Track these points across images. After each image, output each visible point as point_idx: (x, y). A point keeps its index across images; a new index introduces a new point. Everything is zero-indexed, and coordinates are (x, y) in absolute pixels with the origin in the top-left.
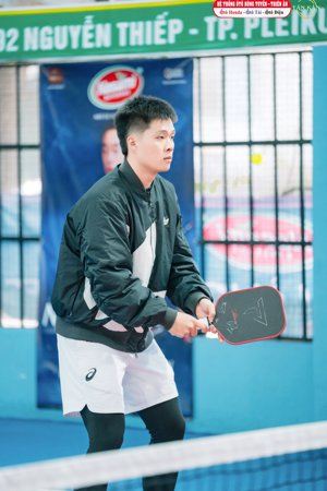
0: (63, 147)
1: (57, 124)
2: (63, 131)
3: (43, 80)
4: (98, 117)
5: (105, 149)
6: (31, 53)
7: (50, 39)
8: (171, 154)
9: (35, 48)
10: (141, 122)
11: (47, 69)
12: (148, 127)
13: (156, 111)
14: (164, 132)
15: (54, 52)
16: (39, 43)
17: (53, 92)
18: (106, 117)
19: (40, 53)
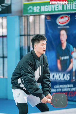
0: (50, 35)
1: (49, 29)
2: (50, 31)
3: (46, 19)
4: (59, 27)
5: (61, 35)
6: (43, 12)
7: (47, 9)
8: (45, 49)
9: (44, 11)
10: (38, 41)
11: (46, 16)
12: (39, 42)
13: (41, 38)
14: (44, 44)
15: (48, 12)
16: (44, 10)
17: (48, 22)
18: (61, 27)
19: (45, 12)
